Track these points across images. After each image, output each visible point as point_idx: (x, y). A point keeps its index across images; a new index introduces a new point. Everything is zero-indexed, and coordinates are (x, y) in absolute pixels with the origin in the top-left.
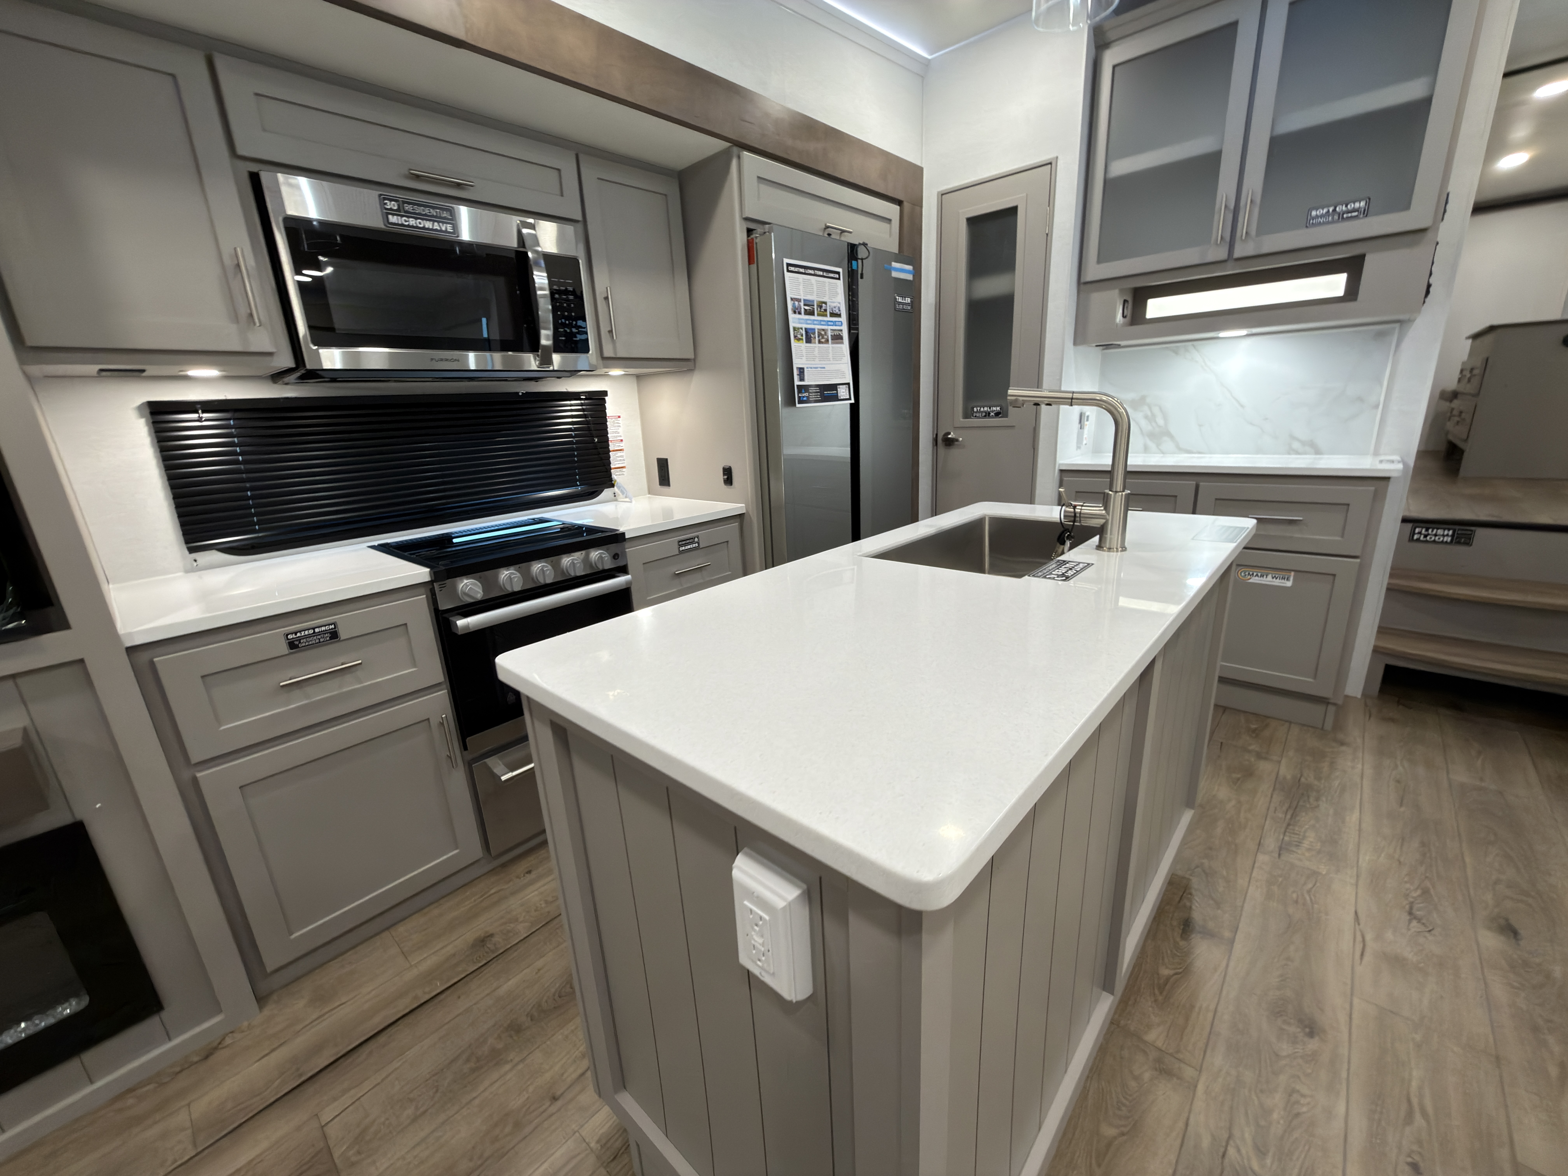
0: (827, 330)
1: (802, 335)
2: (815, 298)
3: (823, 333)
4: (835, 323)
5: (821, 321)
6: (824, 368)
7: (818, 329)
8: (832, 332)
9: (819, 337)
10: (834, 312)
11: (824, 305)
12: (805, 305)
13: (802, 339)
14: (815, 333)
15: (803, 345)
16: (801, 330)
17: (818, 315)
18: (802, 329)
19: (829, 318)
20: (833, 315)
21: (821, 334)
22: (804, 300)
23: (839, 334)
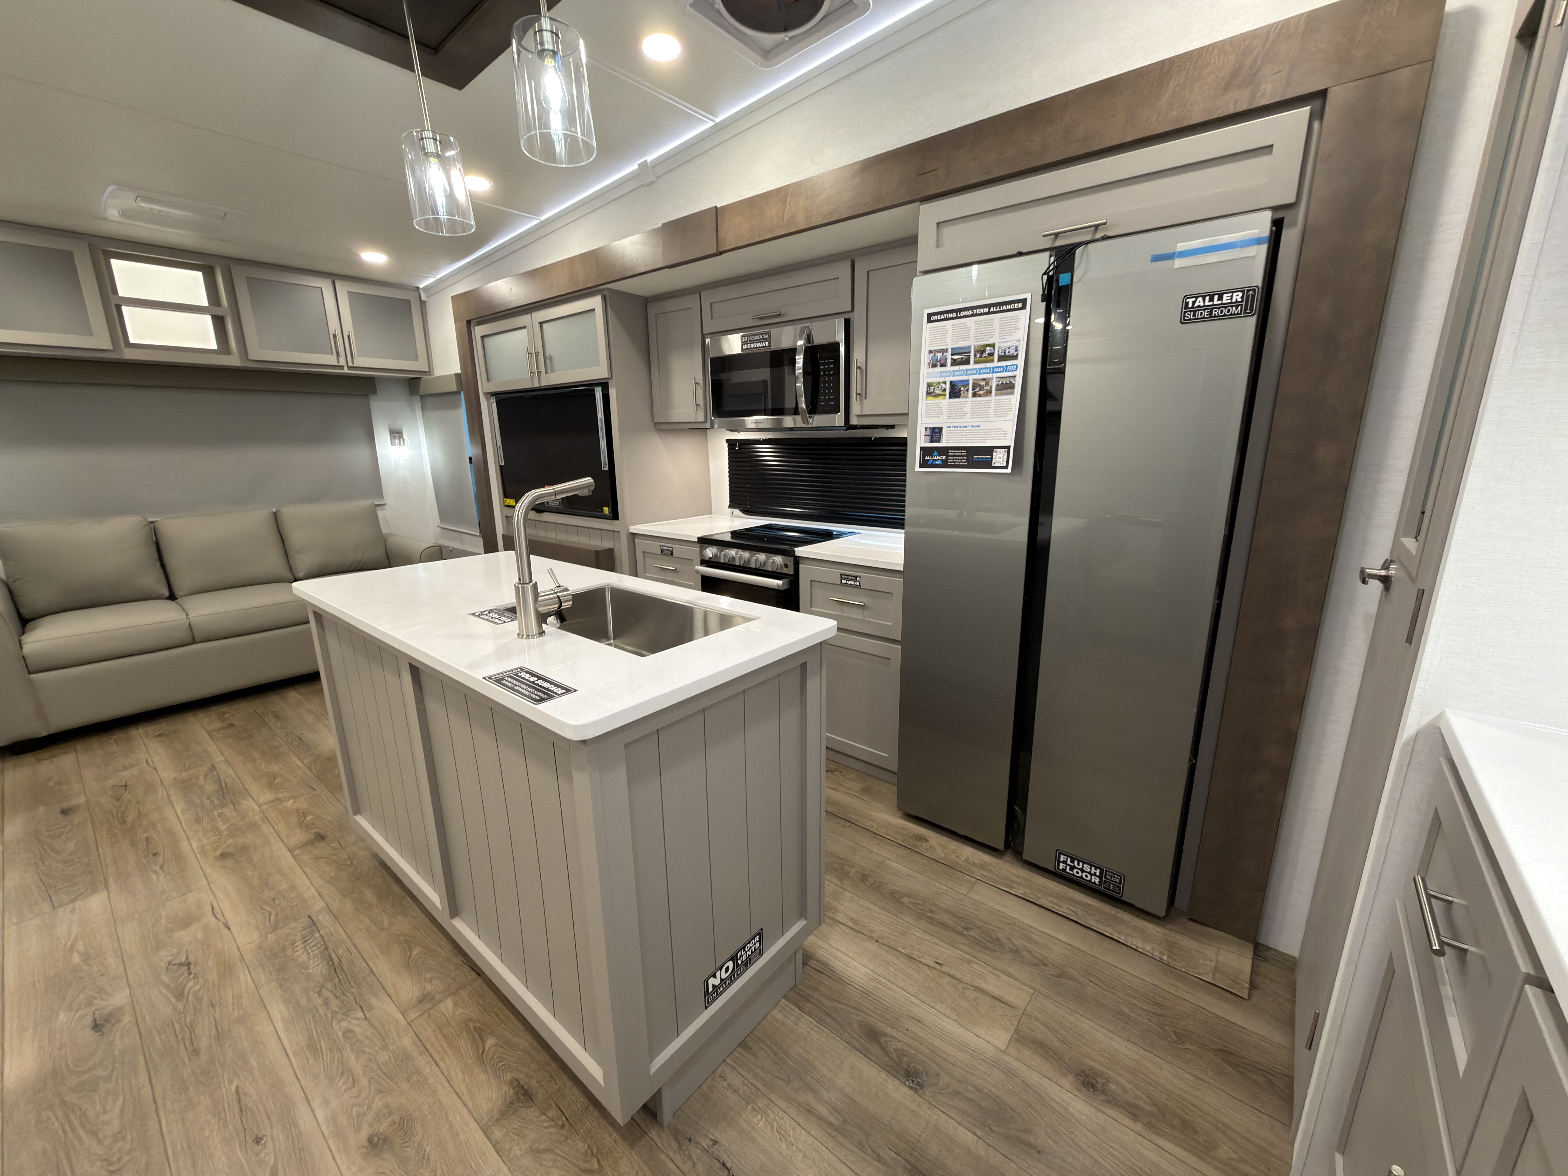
0: (991, 379)
1: (945, 390)
2: (972, 343)
3: (983, 383)
4: (1005, 369)
5: (980, 369)
6: (979, 426)
7: (974, 380)
8: (999, 381)
9: (973, 389)
10: (1007, 354)
11: (988, 348)
12: (952, 355)
13: (945, 395)
14: (968, 385)
15: (945, 402)
16: (943, 385)
17: (975, 362)
18: (945, 383)
19: (996, 364)
20: (1002, 358)
21: (980, 385)
22: (952, 349)
23: (1010, 381)
